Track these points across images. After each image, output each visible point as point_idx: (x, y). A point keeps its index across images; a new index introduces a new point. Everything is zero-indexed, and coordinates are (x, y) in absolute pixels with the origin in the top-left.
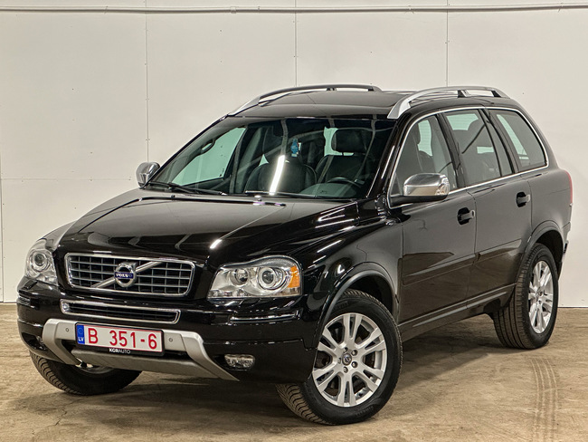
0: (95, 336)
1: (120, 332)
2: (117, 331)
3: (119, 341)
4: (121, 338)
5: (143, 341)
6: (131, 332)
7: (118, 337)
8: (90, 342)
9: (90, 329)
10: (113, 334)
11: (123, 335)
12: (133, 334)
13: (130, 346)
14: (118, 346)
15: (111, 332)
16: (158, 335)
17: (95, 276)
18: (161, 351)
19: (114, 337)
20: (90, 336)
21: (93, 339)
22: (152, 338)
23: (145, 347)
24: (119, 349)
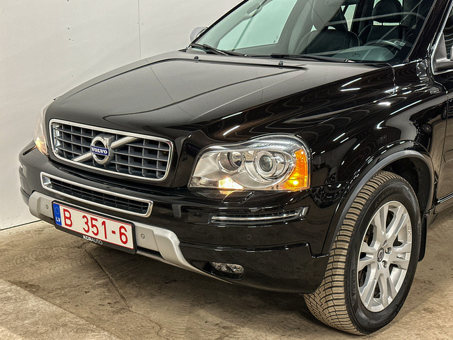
0: (69, 218)
1: (92, 219)
2: (89, 216)
3: (91, 229)
4: (93, 226)
5: (114, 232)
6: (101, 220)
7: (90, 224)
8: (66, 224)
9: (65, 210)
10: (86, 220)
11: (94, 222)
12: (104, 223)
13: (101, 237)
14: (90, 234)
15: (84, 217)
16: (129, 229)
18: (132, 247)
19: (87, 223)
20: (66, 218)
21: (68, 222)
22: (123, 231)
23: (116, 240)
24: (91, 237)
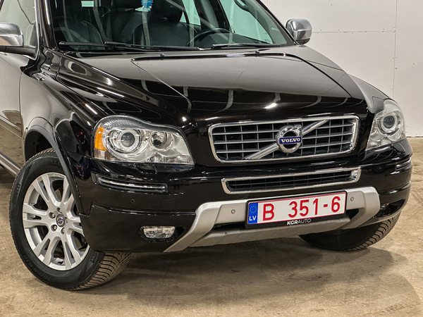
0: (271, 212)
1: (301, 202)
2: (298, 201)
3: (299, 212)
4: (301, 208)
5: (326, 206)
6: (312, 199)
7: (298, 208)
8: (265, 219)
9: (265, 206)
10: (293, 205)
11: (304, 204)
12: (316, 201)
13: (311, 215)
14: (298, 217)
15: (291, 204)
16: (342, 196)
17: (247, 146)
18: (343, 212)
19: (294, 209)
20: (266, 212)
21: (269, 216)
22: (336, 201)
23: (328, 212)
24: (298, 220)
